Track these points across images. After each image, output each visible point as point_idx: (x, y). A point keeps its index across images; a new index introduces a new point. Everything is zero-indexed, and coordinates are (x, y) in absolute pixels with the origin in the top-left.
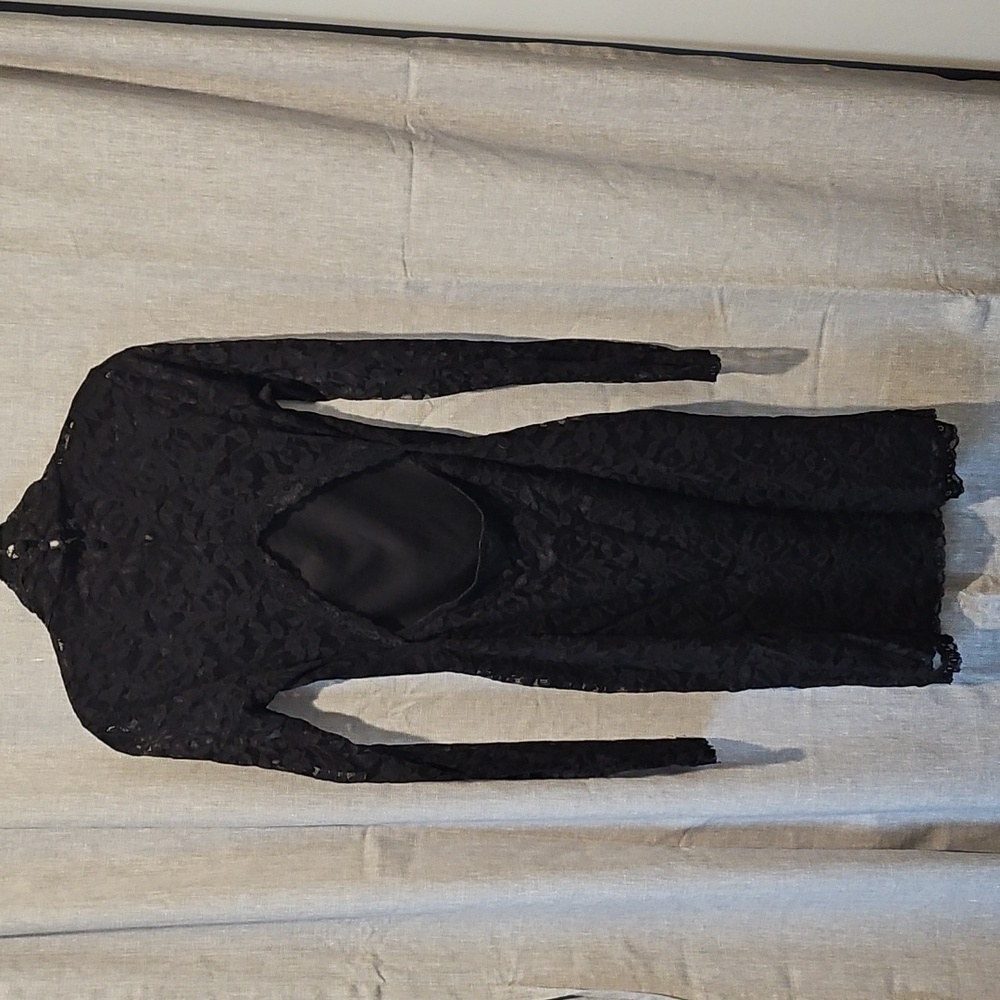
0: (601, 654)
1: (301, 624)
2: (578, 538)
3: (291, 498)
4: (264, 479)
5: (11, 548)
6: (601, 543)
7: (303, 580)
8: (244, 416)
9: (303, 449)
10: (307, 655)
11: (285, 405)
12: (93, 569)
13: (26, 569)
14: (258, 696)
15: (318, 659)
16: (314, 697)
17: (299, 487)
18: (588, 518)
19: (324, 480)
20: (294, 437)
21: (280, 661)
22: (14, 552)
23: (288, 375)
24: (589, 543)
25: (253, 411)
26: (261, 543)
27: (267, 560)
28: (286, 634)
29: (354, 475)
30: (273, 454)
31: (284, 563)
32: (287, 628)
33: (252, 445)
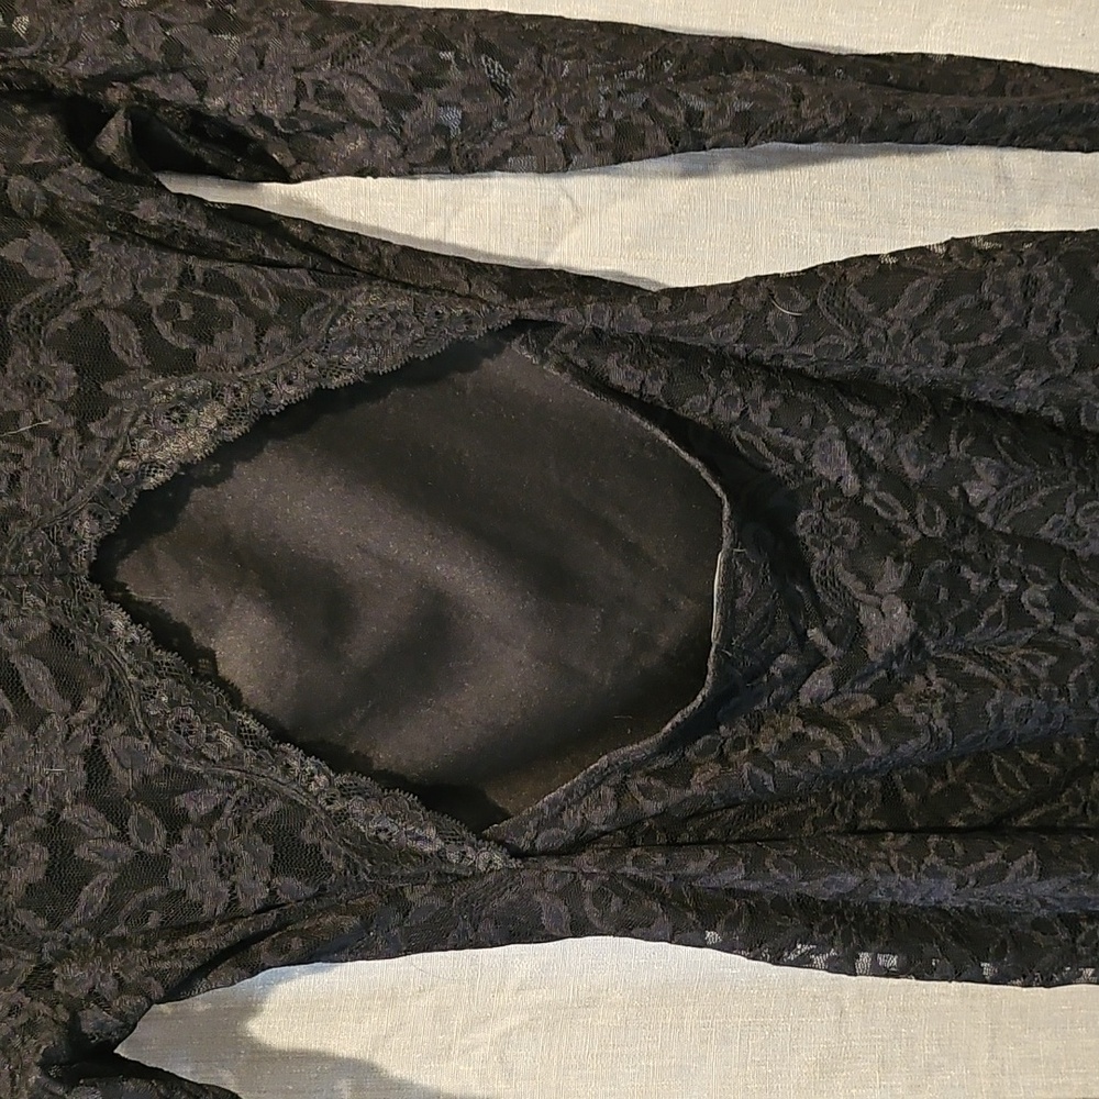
0: (1047, 887)
1: (218, 811)
2: (967, 572)
3: (189, 442)
4: (109, 388)
6: (1023, 584)
7: (223, 684)
8: (51, 199)
9: (224, 303)
10: (234, 901)
11: (176, 185)
14: (89, 1024)
15: (266, 909)
16: (250, 1009)
17: (210, 417)
18: (985, 517)
19: (286, 394)
20: (199, 267)
21: (154, 920)
23: (185, 93)
24: (993, 585)
25: (75, 184)
26: (102, 572)
27: (119, 624)
28: (173, 838)
29: (372, 386)
30: (140, 316)
31: (165, 633)
32: (175, 822)
33: (73, 286)
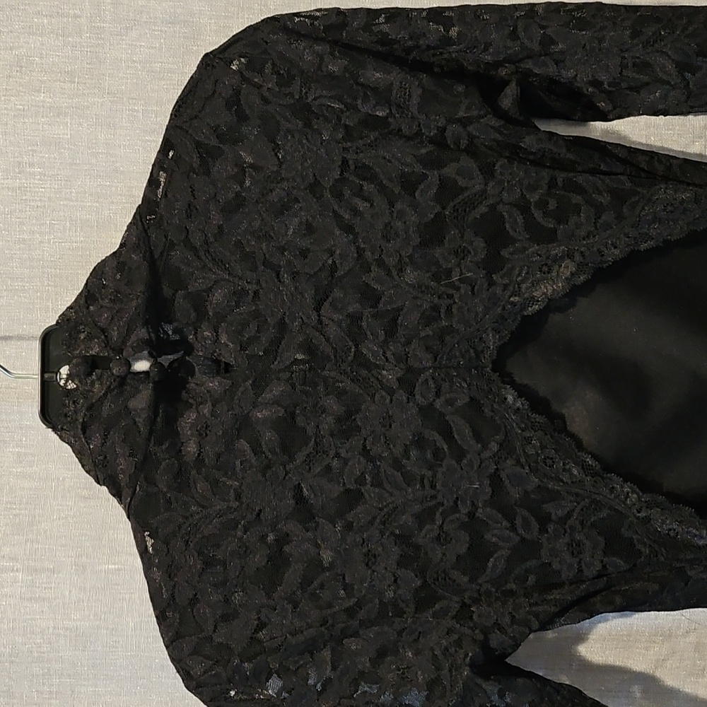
1: (569, 515)
3: (547, 289)
4: (505, 253)
5: (65, 370)
7: (572, 436)
8: (471, 138)
9: (576, 199)
10: (580, 571)
11: (545, 126)
12: (206, 410)
13: (90, 408)
14: (494, 643)
15: (600, 576)
16: (581, 638)
17: (567, 268)
19: (613, 254)
20: (561, 177)
21: (532, 579)
22: (70, 377)
23: (551, 70)
25: (487, 129)
26: (498, 366)
27: (510, 398)
28: (543, 530)
29: (668, 246)
30: (524, 208)
31: (538, 404)
32: (544, 520)
33: (484, 191)
